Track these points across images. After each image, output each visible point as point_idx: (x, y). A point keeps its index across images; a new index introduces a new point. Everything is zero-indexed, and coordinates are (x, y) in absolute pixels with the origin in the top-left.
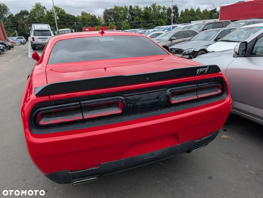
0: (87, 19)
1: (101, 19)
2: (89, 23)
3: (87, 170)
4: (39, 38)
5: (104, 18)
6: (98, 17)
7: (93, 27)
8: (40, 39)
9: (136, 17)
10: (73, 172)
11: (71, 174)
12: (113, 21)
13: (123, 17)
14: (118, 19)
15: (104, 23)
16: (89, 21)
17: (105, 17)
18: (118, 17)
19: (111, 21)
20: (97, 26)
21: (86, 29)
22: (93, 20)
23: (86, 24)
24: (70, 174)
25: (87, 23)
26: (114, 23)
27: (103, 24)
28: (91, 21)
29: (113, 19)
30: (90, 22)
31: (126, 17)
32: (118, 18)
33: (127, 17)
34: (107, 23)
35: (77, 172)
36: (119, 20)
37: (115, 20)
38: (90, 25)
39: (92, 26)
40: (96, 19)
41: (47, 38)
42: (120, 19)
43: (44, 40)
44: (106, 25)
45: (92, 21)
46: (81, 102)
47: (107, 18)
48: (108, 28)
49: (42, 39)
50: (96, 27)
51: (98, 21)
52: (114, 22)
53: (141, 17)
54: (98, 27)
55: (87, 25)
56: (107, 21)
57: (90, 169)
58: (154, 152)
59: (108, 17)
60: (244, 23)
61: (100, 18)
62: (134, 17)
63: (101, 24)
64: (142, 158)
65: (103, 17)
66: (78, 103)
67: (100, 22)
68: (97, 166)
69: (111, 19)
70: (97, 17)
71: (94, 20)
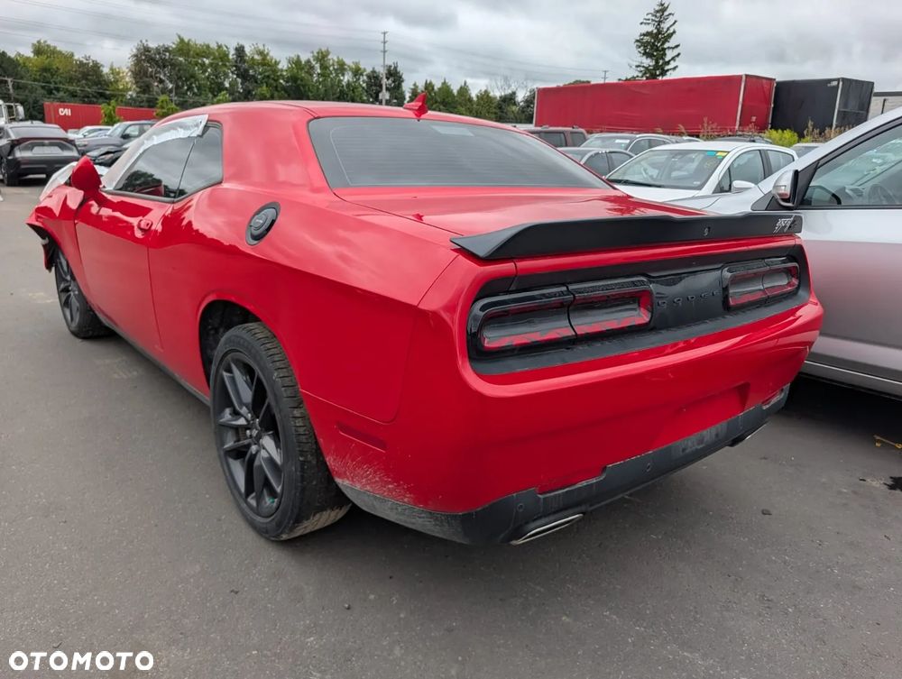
0: (61, 71)
1: (123, 78)
2: (71, 88)
3: (579, 485)
5: (135, 78)
6: (112, 69)
7: (90, 103)
9: (259, 89)
10: (548, 495)
11: (544, 499)
12: (171, 91)
13: (211, 83)
14: (190, 88)
15: (134, 95)
16: (71, 80)
17: (139, 73)
18: (193, 80)
19: (164, 90)
20: (109, 104)
21: (61, 110)
22: (87, 79)
23: (58, 90)
24: (542, 501)
25: (61, 86)
26: (176, 98)
27: (132, 98)
28: (79, 81)
29: (170, 86)
30: (78, 86)
31: (222, 84)
32: (191, 84)
33: (227, 85)
34: (147, 96)
35: (556, 493)
36: (196, 90)
37: (177, 87)
38: (73, 95)
39: (84, 102)
40: (101, 76)
42: (199, 88)
44: (143, 102)
45: (84, 82)
46: (571, 287)
47: (147, 79)
48: (155, 114)
50: (103, 105)
51: (107, 84)
52: (176, 94)
53: (277, 90)
54: (111, 107)
55: (61, 94)
56: (145, 89)
57: (584, 483)
58: (705, 432)
59: (151, 76)
60: (628, 141)
61: (118, 73)
62: (251, 88)
63: (124, 96)
64: (684, 450)
65: (129, 74)
66: (564, 289)
67: (118, 89)
68: (600, 475)
69: (161, 81)
70: (106, 70)
71: (90, 77)
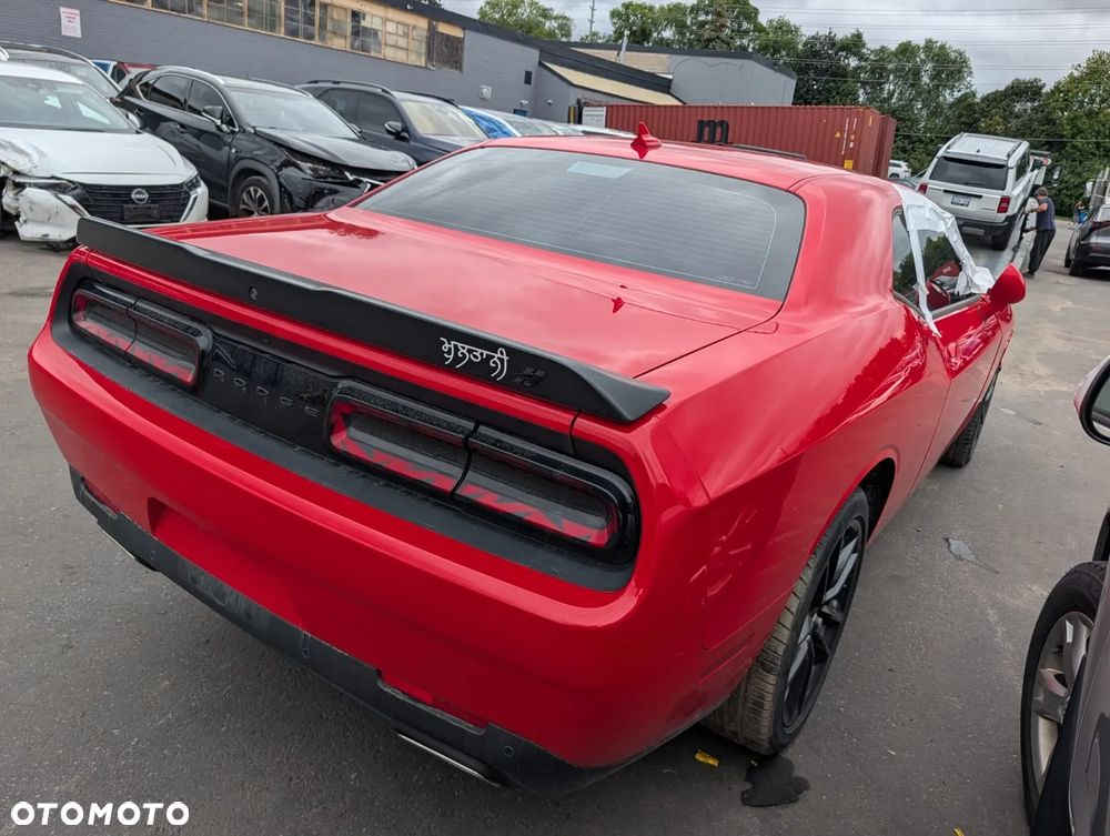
4: (945, 191)
8: (950, 197)
41: (981, 197)
43: (962, 200)
49: (956, 199)
